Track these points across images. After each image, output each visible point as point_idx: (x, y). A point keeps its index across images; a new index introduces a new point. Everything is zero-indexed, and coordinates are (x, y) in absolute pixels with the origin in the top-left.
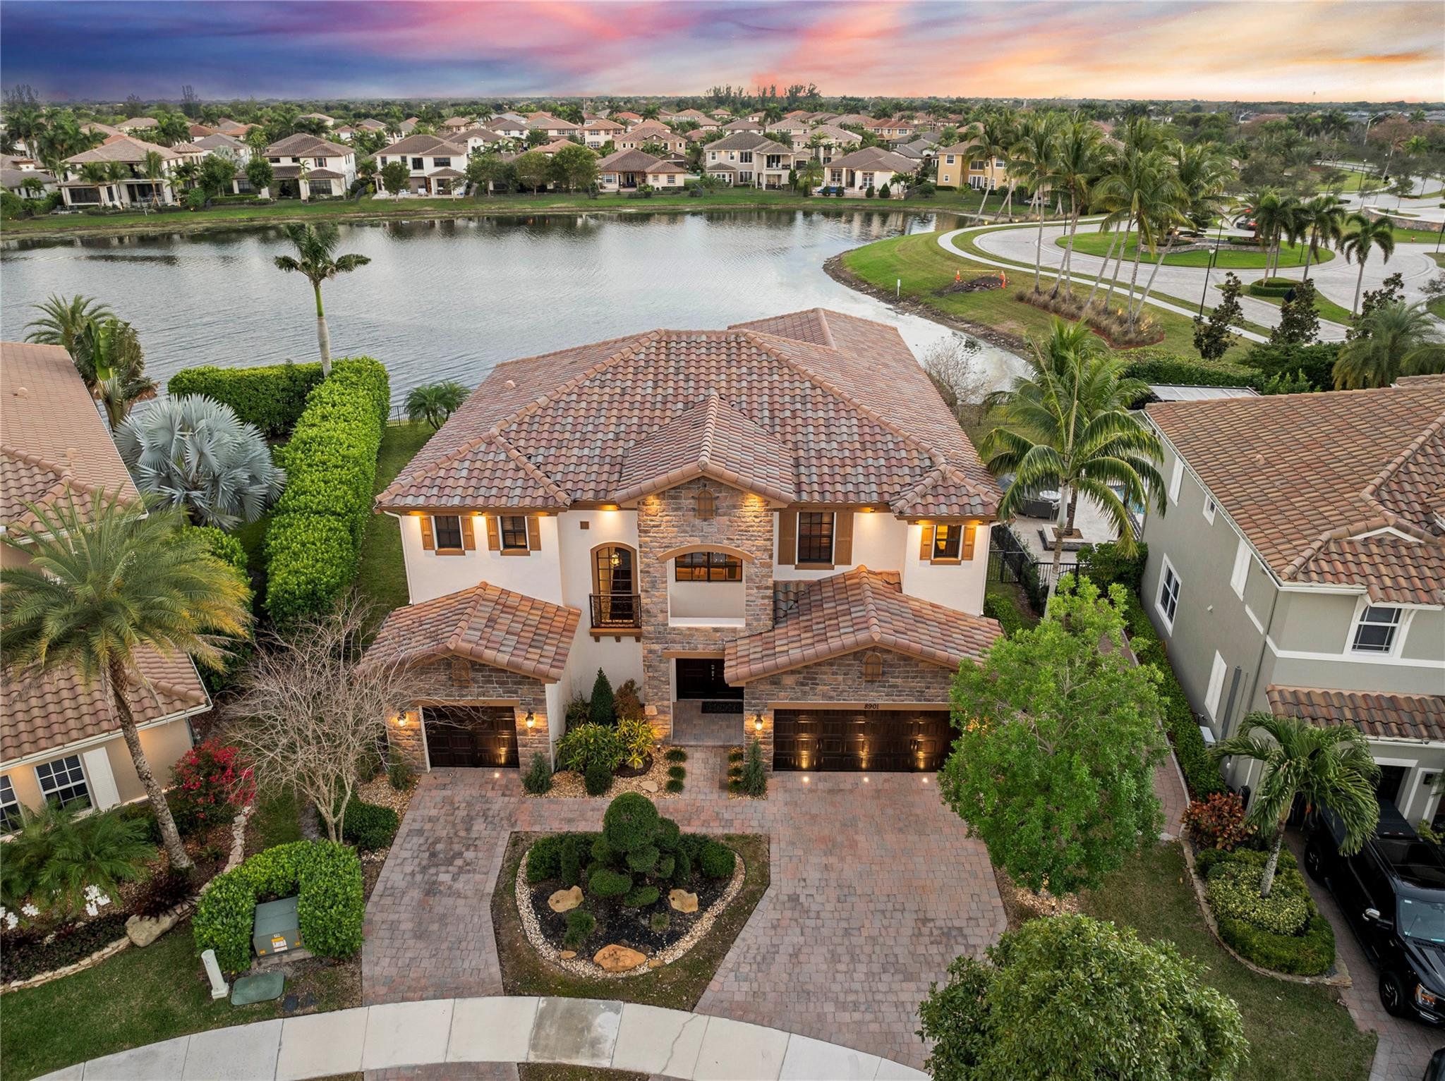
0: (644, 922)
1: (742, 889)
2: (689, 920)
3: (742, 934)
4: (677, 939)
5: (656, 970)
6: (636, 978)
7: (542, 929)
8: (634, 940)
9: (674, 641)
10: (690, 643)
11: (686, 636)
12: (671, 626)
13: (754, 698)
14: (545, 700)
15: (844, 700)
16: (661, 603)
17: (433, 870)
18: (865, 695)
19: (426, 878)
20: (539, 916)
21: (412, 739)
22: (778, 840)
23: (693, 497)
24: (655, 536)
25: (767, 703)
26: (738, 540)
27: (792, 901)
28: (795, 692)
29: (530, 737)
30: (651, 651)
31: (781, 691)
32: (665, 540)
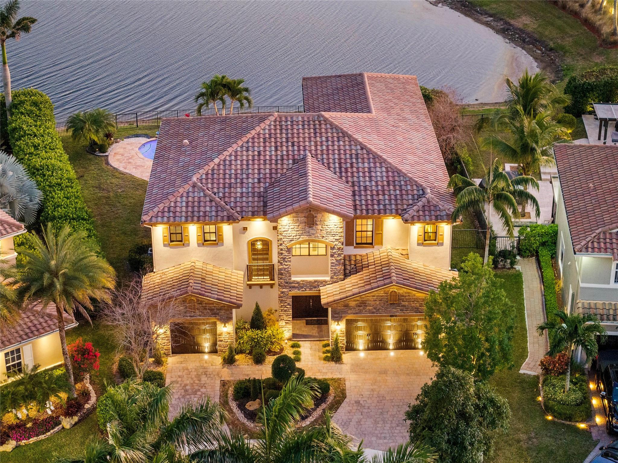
1: (334, 399)
2: (311, 412)
4: (307, 418)
7: (245, 416)
9: (294, 287)
10: (302, 288)
11: (300, 285)
12: (293, 279)
13: (335, 314)
14: (232, 317)
15: (380, 313)
16: (288, 268)
17: (188, 397)
18: (390, 311)
19: (186, 400)
20: (243, 412)
21: (165, 340)
22: (349, 380)
23: (304, 216)
24: (286, 236)
25: (341, 316)
26: (326, 236)
27: (357, 403)
28: (356, 310)
29: (224, 337)
30: (283, 293)
31: (349, 310)
32: (291, 237)
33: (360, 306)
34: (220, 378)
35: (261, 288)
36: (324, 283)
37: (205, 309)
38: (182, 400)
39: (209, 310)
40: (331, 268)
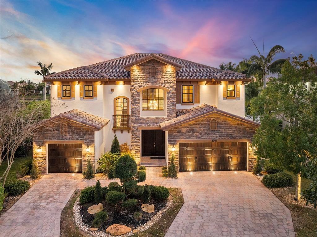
0: (131, 216)
1: (173, 204)
2: (151, 215)
3: (175, 220)
4: (146, 222)
5: (136, 234)
7: (83, 220)
8: (125, 223)
9: (142, 123)
10: (147, 124)
11: (146, 121)
12: (141, 117)
13: (171, 139)
14: (94, 140)
15: (204, 138)
16: (138, 108)
17: (39, 202)
18: (211, 136)
19: (35, 204)
20: (82, 216)
21: (42, 159)
22: (184, 190)
23: (149, 68)
24: (136, 83)
25: (176, 140)
26: (164, 84)
27: (195, 208)
28: (187, 136)
29: (87, 157)
30: (134, 127)
31: (181, 135)
32: (140, 84)
33: (189, 132)
34: (77, 188)
35: (122, 132)
36: (163, 120)
37: (74, 133)
38: (32, 204)
39: (77, 134)
40: (167, 108)
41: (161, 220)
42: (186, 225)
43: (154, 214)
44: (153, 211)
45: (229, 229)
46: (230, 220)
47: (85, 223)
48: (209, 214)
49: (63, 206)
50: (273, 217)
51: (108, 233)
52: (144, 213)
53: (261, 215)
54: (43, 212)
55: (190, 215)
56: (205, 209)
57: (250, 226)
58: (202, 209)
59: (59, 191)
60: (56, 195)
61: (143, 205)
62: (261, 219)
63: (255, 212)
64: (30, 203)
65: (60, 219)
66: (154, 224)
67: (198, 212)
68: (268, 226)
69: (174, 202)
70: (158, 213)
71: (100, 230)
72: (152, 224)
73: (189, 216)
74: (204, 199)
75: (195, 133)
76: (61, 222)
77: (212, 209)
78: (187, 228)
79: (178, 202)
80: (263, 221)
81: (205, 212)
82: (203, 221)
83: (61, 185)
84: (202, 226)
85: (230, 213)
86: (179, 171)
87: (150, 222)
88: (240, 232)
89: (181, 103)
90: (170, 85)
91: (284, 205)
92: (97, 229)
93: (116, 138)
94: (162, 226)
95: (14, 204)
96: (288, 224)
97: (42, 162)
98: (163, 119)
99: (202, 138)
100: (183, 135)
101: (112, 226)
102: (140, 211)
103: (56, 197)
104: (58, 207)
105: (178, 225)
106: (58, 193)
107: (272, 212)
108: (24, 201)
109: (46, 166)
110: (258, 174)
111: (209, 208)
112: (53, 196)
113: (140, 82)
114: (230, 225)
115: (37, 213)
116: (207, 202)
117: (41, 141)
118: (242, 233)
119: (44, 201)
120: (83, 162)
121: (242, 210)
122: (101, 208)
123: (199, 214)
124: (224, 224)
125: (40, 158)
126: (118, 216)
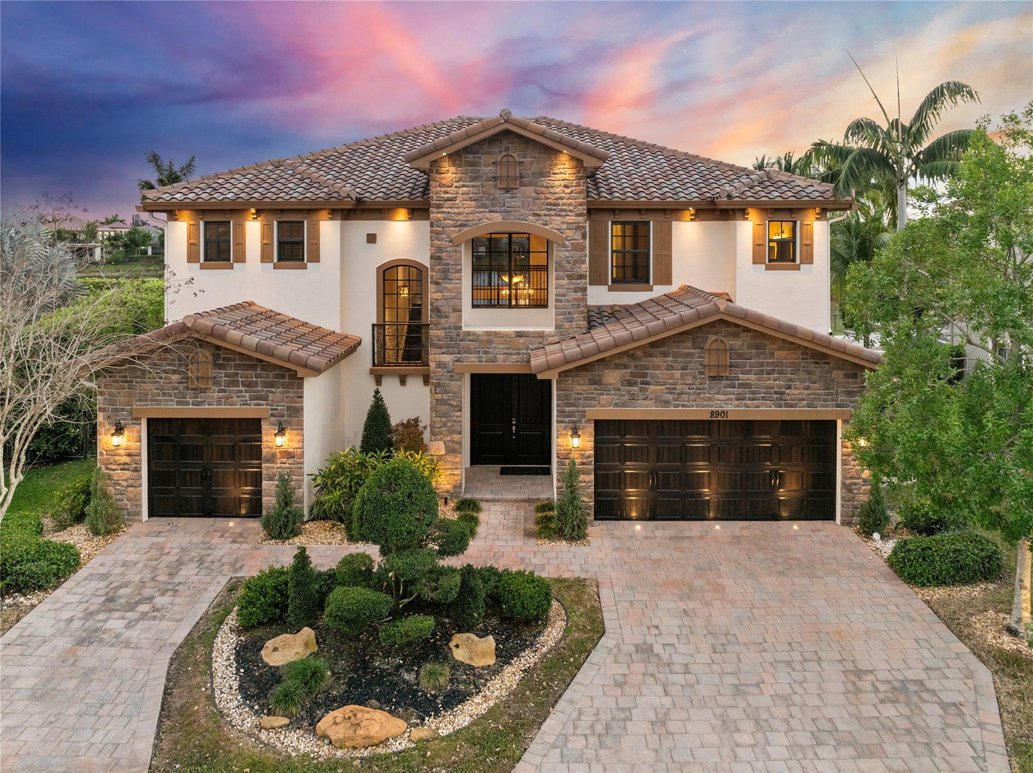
0: (409, 677)
1: (564, 638)
2: (480, 676)
3: (567, 695)
4: (462, 701)
5: (422, 745)
6: (387, 757)
7: (241, 688)
8: (388, 702)
9: (467, 350)
10: (487, 353)
11: (482, 345)
12: (464, 329)
13: (568, 405)
14: (302, 408)
15: (683, 406)
16: (454, 298)
17: (102, 616)
18: (709, 399)
19: (87, 624)
20: (242, 670)
21: (128, 470)
22: (610, 585)
23: (494, 163)
24: (449, 212)
25: (584, 411)
26: (545, 215)
27: (643, 652)
28: (621, 395)
29: (278, 465)
30: (440, 365)
31: (603, 394)
32: (461, 217)
33: (630, 384)
34: (236, 571)
35: (403, 382)
36: (541, 340)
37: (234, 383)
38: (76, 624)
39: (244, 385)
40: (557, 301)
41: (517, 696)
42: (605, 716)
43: (495, 671)
44: (491, 661)
45: (760, 736)
46: (766, 701)
47: (245, 698)
48: (691, 678)
49: (180, 636)
50: (925, 696)
51: (324, 737)
52: (457, 666)
53: (882, 687)
54: (111, 652)
55: (621, 679)
56: (678, 659)
57: (841, 727)
58: (665, 656)
59: (177, 580)
60: (163, 594)
61: (458, 638)
62: (882, 701)
63: (859, 673)
64: (71, 620)
65: (163, 681)
66: (491, 710)
67: (652, 668)
68: (908, 731)
69: (567, 631)
70: (508, 669)
71: (295, 724)
72: (483, 709)
73: (619, 685)
74: (677, 622)
75: (652, 388)
76: (167, 693)
77: (703, 658)
78: (608, 728)
79: (583, 630)
80: (889, 711)
81: (678, 668)
82: (667, 701)
83: (187, 558)
84: (663, 724)
85: (767, 677)
86: (596, 519)
87: (478, 699)
88: (801, 747)
89: (606, 283)
90: (567, 219)
91: (967, 650)
92: (286, 721)
93: (381, 400)
94: (517, 716)
95: (18, 621)
96: (981, 725)
97: (126, 480)
98: (542, 337)
99: (677, 406)
100: (607, 395)
101: (338, 714)
102: (446, 658)
103: (160, 601)
104: (165, 636)
105: (575, 715)
106: (170, 587)
107: (923, 676)
108: (53, 614)
109: (140, 493)
110: (876, 536)
111: (692, 655)
112: (150, 599)
113: (461, 210)
114: (767, 721)
115: (89, 657)
116: (686, 631)
117: (123, 410)
118: (810, 755)
119: (117, 614)
120: (264, 482)
121: (813, 666)
122: (306, 645)
123: (653, 675)
124: (744, 716)
125: (122, 467)
126: (366, 673)
